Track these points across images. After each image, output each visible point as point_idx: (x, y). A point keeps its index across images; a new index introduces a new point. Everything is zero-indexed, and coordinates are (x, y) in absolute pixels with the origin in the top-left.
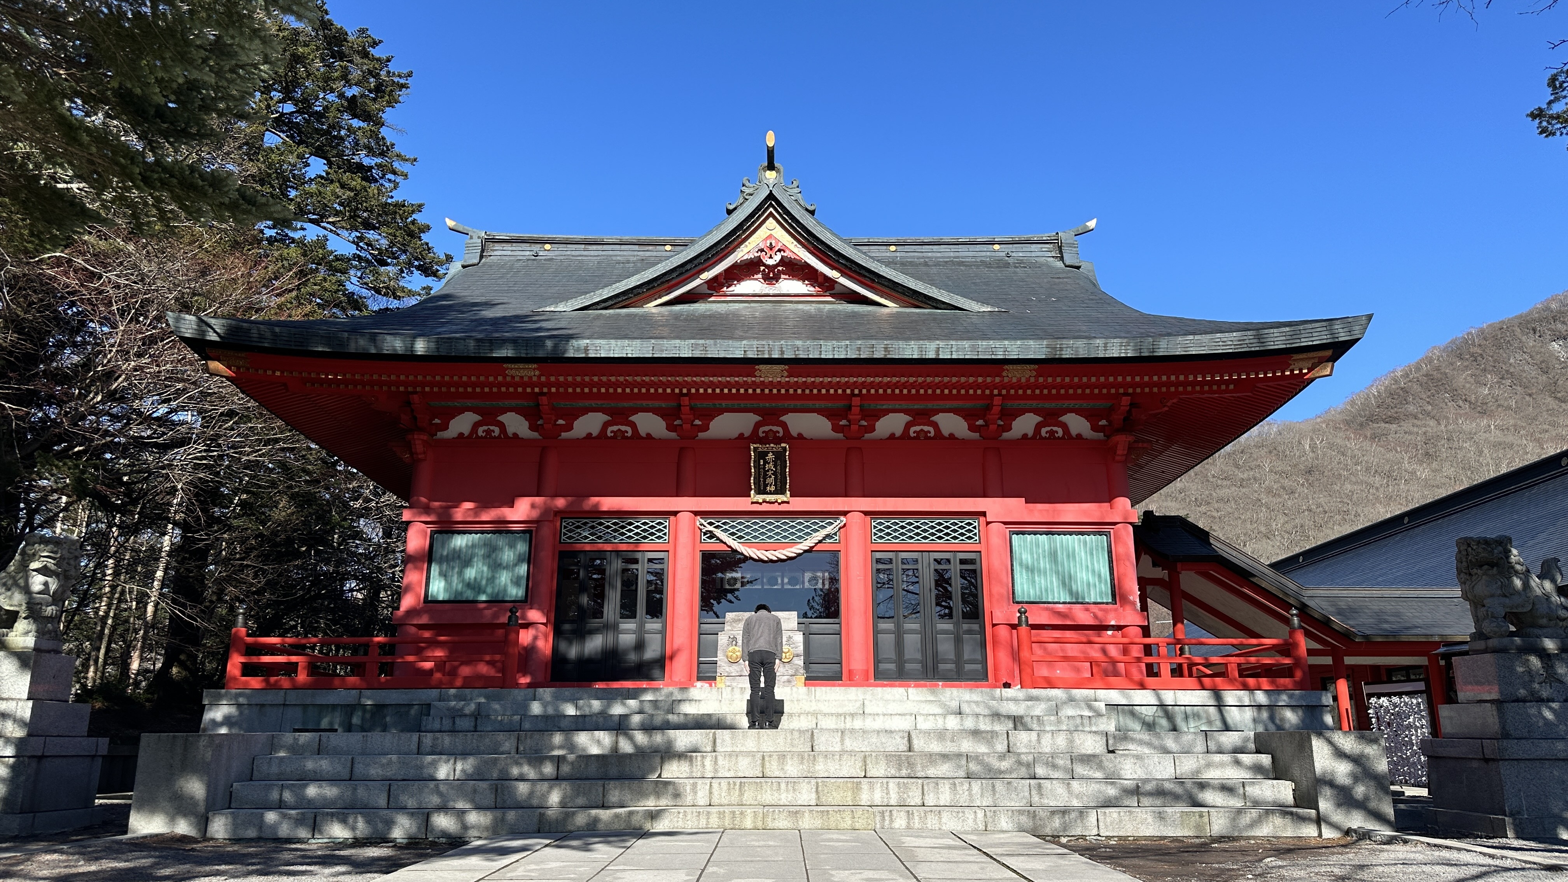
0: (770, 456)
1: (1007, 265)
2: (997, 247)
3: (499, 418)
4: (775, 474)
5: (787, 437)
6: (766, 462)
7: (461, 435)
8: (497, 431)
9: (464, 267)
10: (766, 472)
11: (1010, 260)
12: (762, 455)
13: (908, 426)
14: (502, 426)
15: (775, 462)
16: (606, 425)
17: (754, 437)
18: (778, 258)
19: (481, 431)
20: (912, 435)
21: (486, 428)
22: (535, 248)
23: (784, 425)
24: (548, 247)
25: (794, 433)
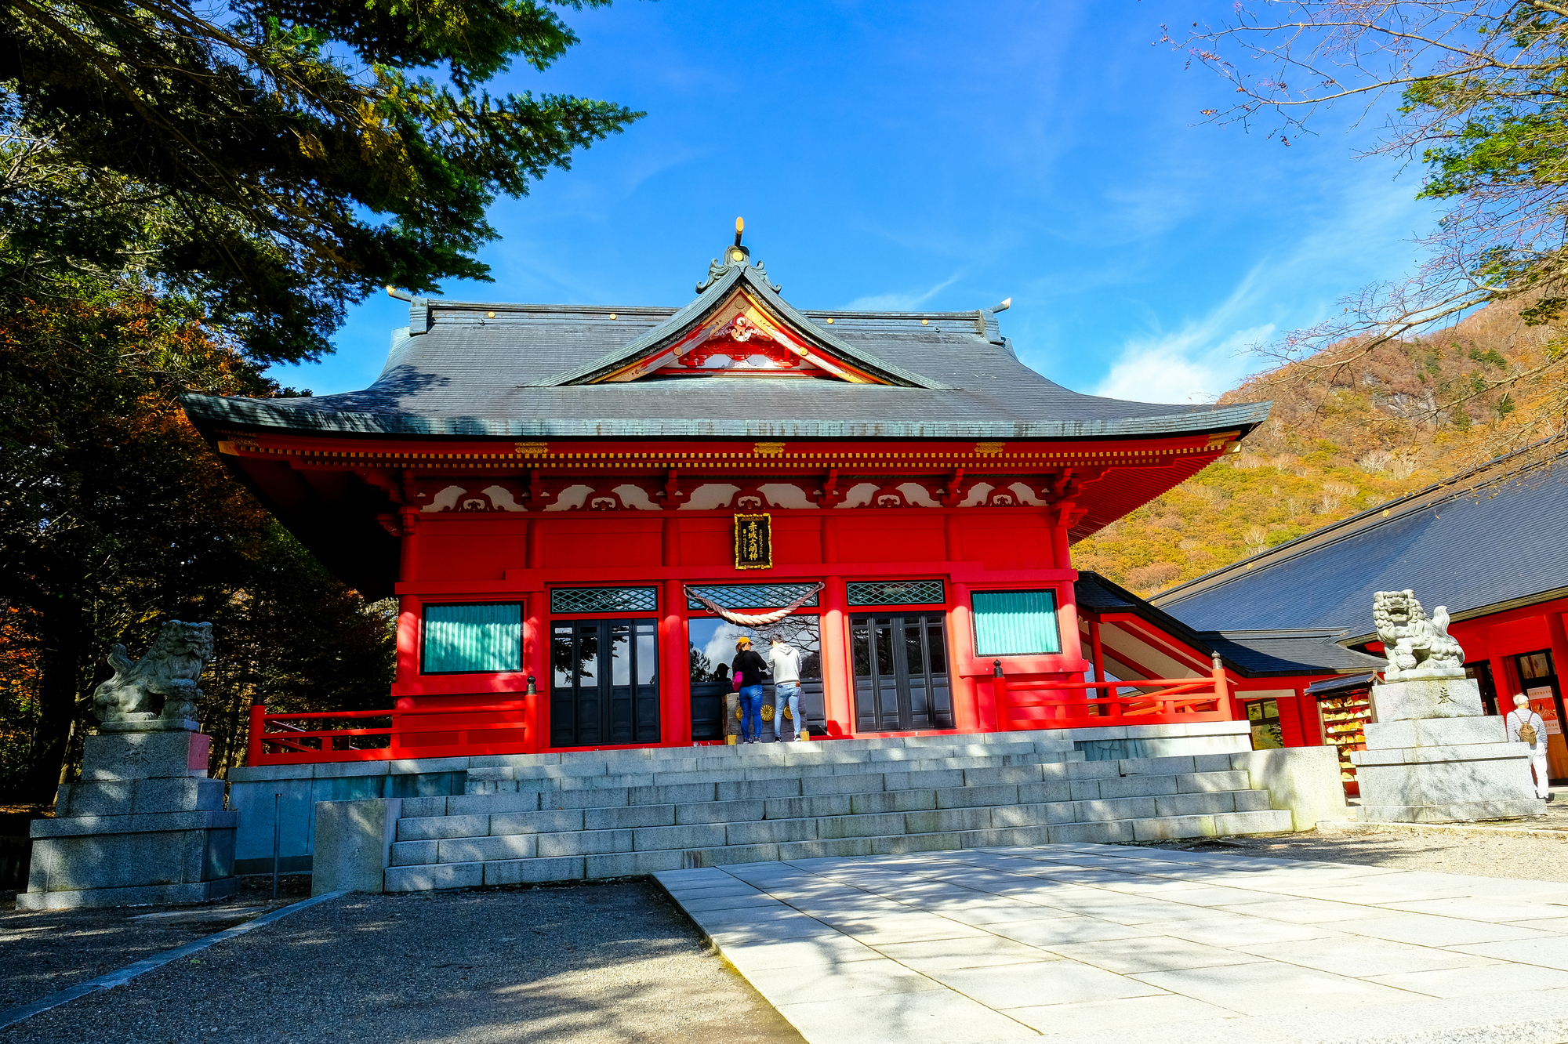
0: (753, 526)
1: (937, 340)
2: (925, 322)
3: (484, 491)
4: (757, 542)
5: (765, 506)
6: (749, 531)
7: (447, 508)
8: (482, 504)
9: (412, 335)
10: (748, 540)
11: (940, 336)
12: (745, 525)
13: (876, 495)
14: (487, 499)
15: (757, 531)
16: (590, 497)
17: (734, 507)
18: (748, 335)
19: (466, 504)
20: (880, 503)
21: (471, 501)
22: (480, 315)
23: (762, 496)
24: (491, 314)
25: (771, 504)
